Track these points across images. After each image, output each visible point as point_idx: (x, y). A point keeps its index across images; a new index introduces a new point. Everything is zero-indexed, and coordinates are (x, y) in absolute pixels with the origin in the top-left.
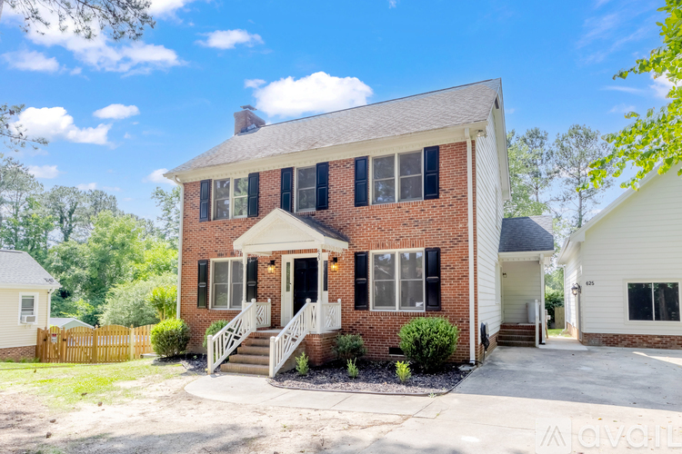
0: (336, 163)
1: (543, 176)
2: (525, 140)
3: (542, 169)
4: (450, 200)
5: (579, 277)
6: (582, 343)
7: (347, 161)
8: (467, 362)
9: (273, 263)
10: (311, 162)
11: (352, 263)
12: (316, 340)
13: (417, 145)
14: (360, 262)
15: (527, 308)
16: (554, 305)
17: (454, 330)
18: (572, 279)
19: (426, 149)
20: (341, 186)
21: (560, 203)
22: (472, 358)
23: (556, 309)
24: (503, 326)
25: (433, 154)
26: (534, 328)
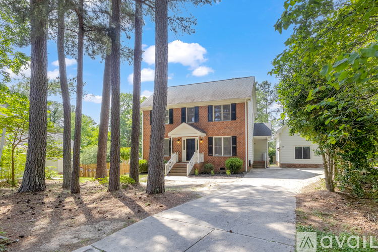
0: (201, 107)
1: (269, 101)
2: (262, 86)
3: (269, 98)
4: (240, 121)
5: (280, 144)
6: (280, 167)
7: (205, 106)
8: (245, 171)
9: (179, 140)
10: (193, 106)
11: (207, 140)
12: (198, 165)
13: (229, 103)
14: (210, 140)
15: (262, 156)
16: (272, 155)
17: (242, 161)
18: (278, 145)
19: (232, 104)
20: (203, 114)
21: (275, 113)
22: (246, 170)
23: (273, 157)
24: (254, 162)
25: (234, 106)
26: (265, 162)
